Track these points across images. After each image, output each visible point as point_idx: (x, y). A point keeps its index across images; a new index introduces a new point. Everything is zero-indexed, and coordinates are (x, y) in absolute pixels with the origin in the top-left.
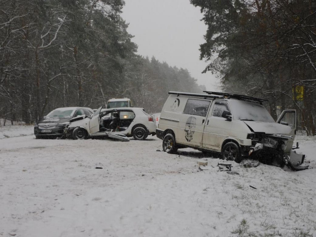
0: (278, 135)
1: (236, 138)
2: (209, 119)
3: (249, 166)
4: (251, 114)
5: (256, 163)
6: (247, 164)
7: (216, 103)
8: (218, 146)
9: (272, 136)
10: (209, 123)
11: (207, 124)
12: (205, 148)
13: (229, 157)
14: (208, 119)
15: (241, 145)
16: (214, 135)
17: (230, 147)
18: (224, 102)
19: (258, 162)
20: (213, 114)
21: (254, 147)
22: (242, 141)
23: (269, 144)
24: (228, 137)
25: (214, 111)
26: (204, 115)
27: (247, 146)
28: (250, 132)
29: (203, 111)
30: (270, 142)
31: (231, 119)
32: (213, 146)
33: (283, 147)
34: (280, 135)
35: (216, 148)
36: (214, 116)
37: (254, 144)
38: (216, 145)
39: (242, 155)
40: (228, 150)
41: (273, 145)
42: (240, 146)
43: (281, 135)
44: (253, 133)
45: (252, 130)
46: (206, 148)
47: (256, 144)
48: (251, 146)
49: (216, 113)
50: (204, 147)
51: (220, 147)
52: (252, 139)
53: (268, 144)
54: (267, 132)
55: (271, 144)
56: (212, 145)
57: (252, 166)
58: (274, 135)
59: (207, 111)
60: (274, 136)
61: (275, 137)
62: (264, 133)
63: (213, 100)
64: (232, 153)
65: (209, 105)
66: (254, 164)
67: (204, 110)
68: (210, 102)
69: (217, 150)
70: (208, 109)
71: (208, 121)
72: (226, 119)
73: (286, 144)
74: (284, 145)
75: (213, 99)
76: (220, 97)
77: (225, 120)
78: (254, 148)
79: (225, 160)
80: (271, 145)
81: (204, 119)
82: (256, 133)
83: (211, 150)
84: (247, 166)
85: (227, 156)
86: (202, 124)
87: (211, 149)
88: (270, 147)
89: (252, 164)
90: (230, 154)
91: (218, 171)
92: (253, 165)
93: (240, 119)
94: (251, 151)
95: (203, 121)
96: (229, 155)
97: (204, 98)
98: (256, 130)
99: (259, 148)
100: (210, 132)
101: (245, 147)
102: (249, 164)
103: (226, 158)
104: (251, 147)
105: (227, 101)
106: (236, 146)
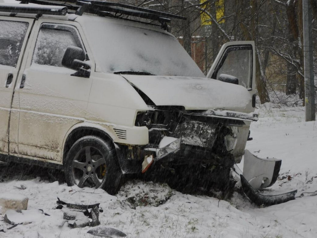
0: (218, 112)
1: (104, 123)
2: (25, 71)
3: (145, 202)
4: (141, 56)
5: (163, 191)
6: (137, 195)
7: (44, 28)
8: (54, 148)
9: (203, 114)
10: (26, 82)
11: (21, 87)
12: (16, 155)
13: (85, 177)
15: (117, 143)
16: (42, 116)
17: (88, 148)
18: (67, 24)
19: (167, 190)
20: (35, 58)
21: (157, 147)
22: (121, 133)
23: (195, 137)
24: (83, 121)
25: (39, 49)
26: (12, 61)
27: (135, 147)
28: (145, 107)
29: (9, 51)
30: (197, 132)
31: (88, 70)
32: (40, 148)
33: (228, 142)
34: (224, 113)
35: (50, 154)
36: (39, 63)
37: (154, 139)
38: (47, 145)
39: (124, 172)
40: (82, 159)
41: (203, 138)
42: (116, 146)
43: (225, 112)
44: (151, 108)
45: (148, 101)
46: (20, 153)
47: (161, 138)
48: (147, 146)
49: (45, 55)
50: (15, 152)
51: (59, 149)
52: (149, 127)
53: (192, 137)
54: (189, 105)
55: (200, 136)
56: (36, 146)
57: (152, 200)
58: (207, 112)
59: (20, 50)
60: (209, 114)
61: (210, 118)
62: (182, 108)
63: (36, 19)
64: (94, 166)
65: (25, 32)
66: (156, 195)
67: (10, 47)
68: (27, 23)
69: (51, 159)
70: (21, 45)
71: (24, 79)
72: (74, 72)
73: (235, 136)
74: (231, 139)
75: (34, 15)
76: (53, 10)
77: (72, 75)
78: (157, 151)
79: (75, 187)
80: (198, 139)
81: (11, 72)
82: (160, 107)
83: (35, 159)
84: (137, 202)
85: (79, 173)
86: (7, 87)
87: (35, 156)
88: (196, 144)
89: (152, 195)
90: (89, 169)
91: (60, 227)
92: (154, 198)
93: (112, 70)
94: (149, 160)
95: (10, 77)
96: (87, 173)
97: (9, 13)
98: (159, 101)
99: (169, 151)
100: (30, 110)
101: (130, 148)
102: (142, 195)
103: (78, 182)
104: (146, 149)
105: (73, 20)
106: (106, 148)
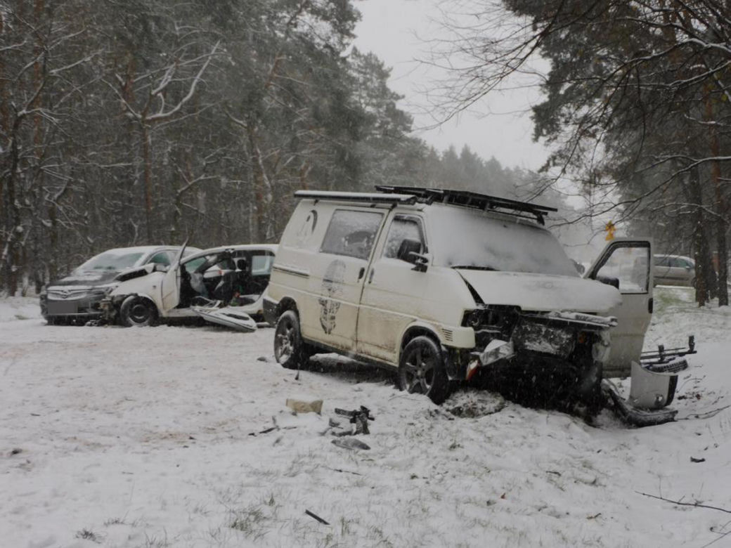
0: (566, 315)
1: (434, 323)
3: (472, 413)
4: (491, 250)
5: (493, 402)
6: (464, 405)
7: (397, 219)
8: (391, 349)
9: (545, 316)
10: (374, 277)
11: (370, 282)
12: (362, 355)
13: (415, 382)
14: (374, 266)
15: (445, 346)
16: (383, 313)
17: (419, 350)
18: (415, 215)
19: (498, 401)
20: (385, 251)
21: (482, 351)
22: (448, 333)
23: (543, 342)
24: (415, 320)
25: (390, 241)
26: (365, 254)
27: (462, 350)
28: (472, 305)
29: (364, 244)
30: (545, 336)
31: (426, 264)
32: (381, 347)
33: (597, 351)
34: (573, 316)
35: (389, 355)
36: (388, 256)
37: (482, 342)
38: (386, 346)
39: (450, 378)
40: (414, 362)
41: (556, 344)
42: (443, 348)
43: (575, 314)
44: (481, 307)
45: (477, 298)
46: (365, 353)
47: (490, 341)
48: (472, 350)
49: (393, 248)
50: (362, 352)
51: (395, 350)
52: (476, 329)
53: (540, 343)
54: (527, 305)
55: (551, 341)
56: (378, 346)
57: (480, 412)
58: (550, 314)
59: (373, 243)
60: (552, 316)
61: (554, 321)
62: (518, 308)
63: (391, 210)
64: (424, 370)
65: (380, 223)
66: (484, 406)
67: (366, 240)
68: (382, 214)
69: (391, 361)
70: (374, 238)
71: (372, 273)
72: (413, 266)
73: (606, 343)
74: (600, 347)
75: (390, 205)
76: (402, 199)
77: (412, 269)
78: (481, 355)
79: (405, 392)
80: (548, 345)
81: (363, 266)
82: (491, 306)
83: (377, 359)
84: (464, 413)
85: (410, 377)
86: (358, 282)
87: (376, 357)
88: (545, 351)
89: (480, 405)
90: (419, 373)
92: (483, 409)
93: (450, 263)
94: (473, 365)
95: (362, 271)
96: (418, 378)
97: (370, 204)
98: (491, 298)
99: (501, 356)
100: (374, 306)
101: (458, 351)
102: (470, 405)
103: (408, 386)
104: (472, 353)
105: (420, 210)
106: (434, 350)
